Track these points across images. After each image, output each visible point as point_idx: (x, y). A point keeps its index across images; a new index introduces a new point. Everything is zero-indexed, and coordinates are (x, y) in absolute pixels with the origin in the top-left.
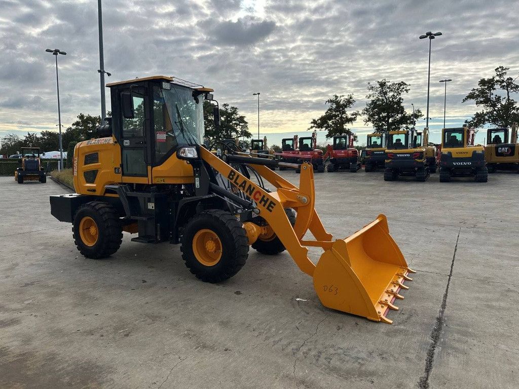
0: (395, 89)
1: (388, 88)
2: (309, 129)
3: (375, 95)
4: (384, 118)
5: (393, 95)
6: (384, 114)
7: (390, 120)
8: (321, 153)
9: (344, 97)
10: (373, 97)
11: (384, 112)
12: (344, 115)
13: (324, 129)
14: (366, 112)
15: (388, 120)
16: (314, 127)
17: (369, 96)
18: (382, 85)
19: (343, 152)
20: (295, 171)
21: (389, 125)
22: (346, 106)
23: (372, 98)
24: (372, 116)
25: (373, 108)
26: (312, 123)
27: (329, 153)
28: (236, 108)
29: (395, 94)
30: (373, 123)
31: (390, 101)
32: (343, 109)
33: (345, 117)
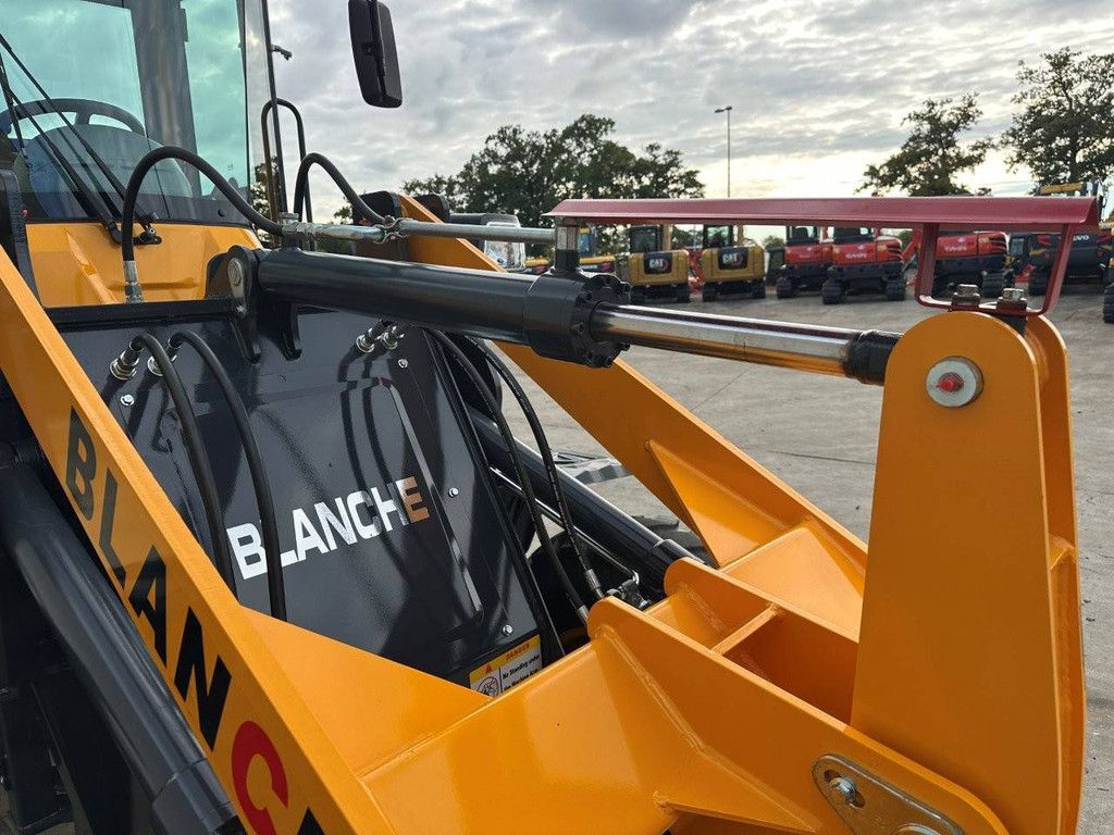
0: (1095, 72)
1: (1075, 71)
2: (858, 191)
3: (1041, 93)
4: (1062, 151)
5: (1091, 90)
6: (1062, 142)
7: (1079, 158)
8: (897, 246)
9: (951, 105)
10: (1033, 97)
11: (1062, 137)
12: (951, 149)
13: (899, 187)
14: (1011, 139)
15: (1074, 155)
16: (871, 184)
17: (1019, 96)
18: (1060, 63)
19: (961, 240)
20: (820, 300)
21: (1077, 170)
22: (956, 127)
23: (1029, 102)
24: (1029, 147)
25: (1032, 128)
26: (866, 174)
27: (916, 248)
28: (677, 153)
29: (1097, 87)
30: (1031, 164)
31: (1079, 105)
32: (950, 134)
33: (953, 154)
